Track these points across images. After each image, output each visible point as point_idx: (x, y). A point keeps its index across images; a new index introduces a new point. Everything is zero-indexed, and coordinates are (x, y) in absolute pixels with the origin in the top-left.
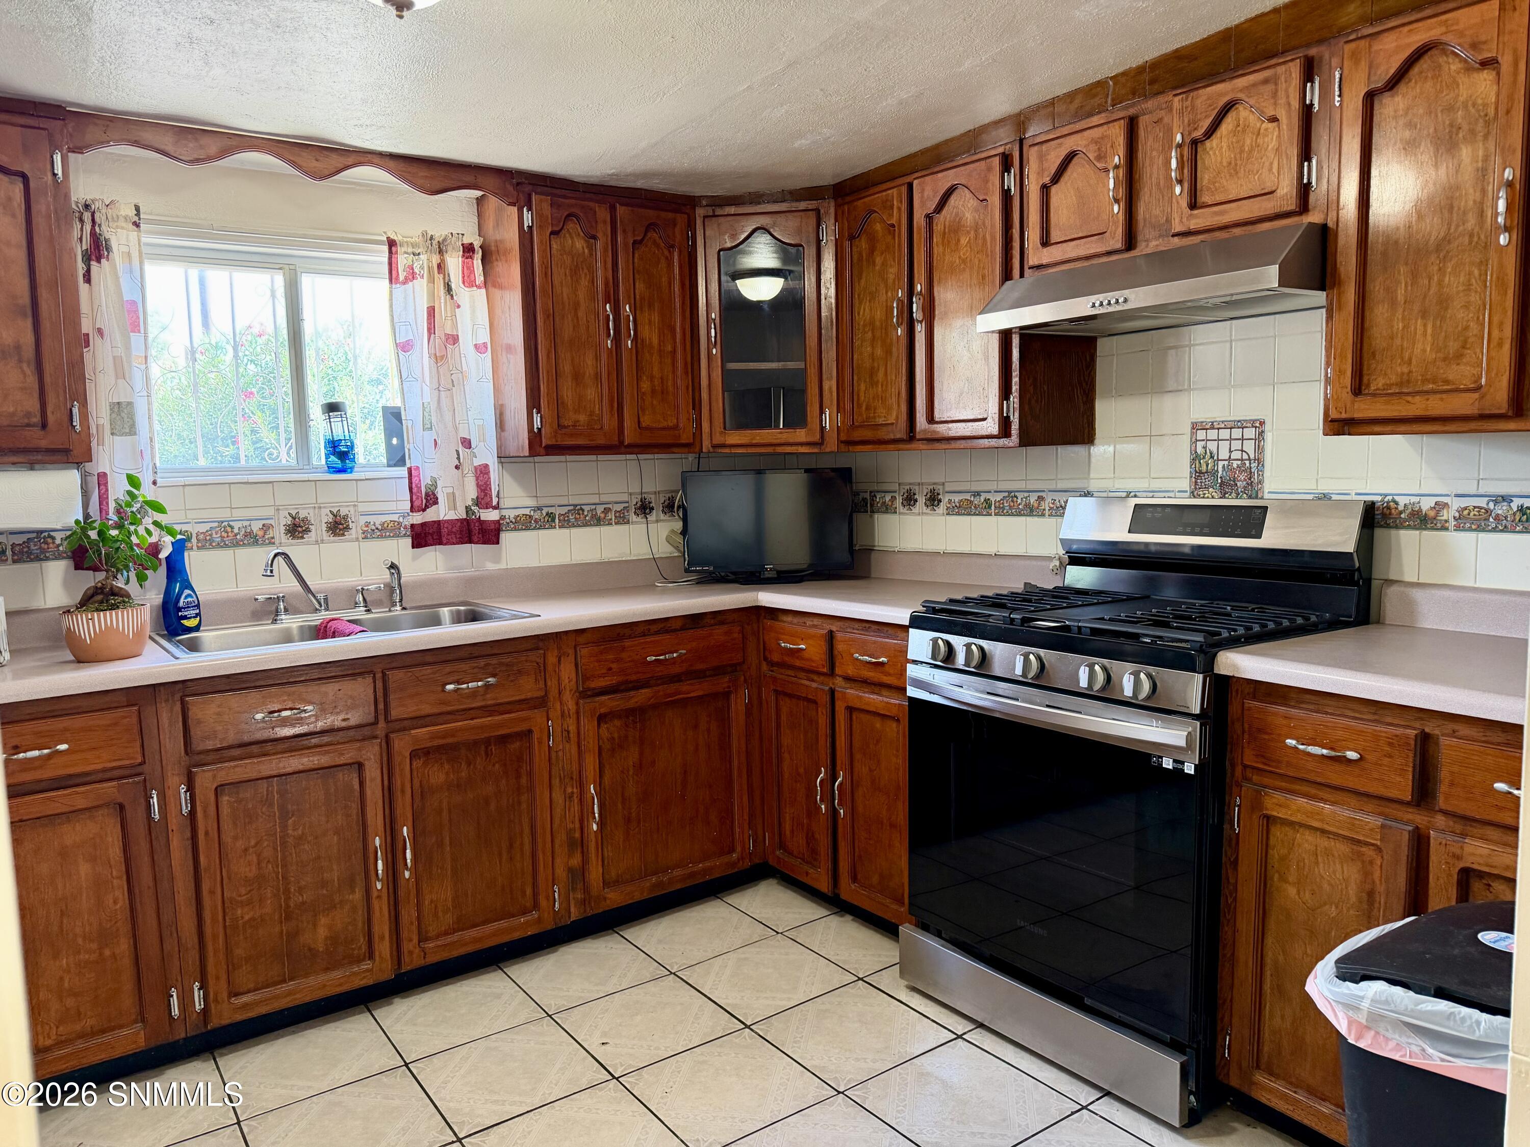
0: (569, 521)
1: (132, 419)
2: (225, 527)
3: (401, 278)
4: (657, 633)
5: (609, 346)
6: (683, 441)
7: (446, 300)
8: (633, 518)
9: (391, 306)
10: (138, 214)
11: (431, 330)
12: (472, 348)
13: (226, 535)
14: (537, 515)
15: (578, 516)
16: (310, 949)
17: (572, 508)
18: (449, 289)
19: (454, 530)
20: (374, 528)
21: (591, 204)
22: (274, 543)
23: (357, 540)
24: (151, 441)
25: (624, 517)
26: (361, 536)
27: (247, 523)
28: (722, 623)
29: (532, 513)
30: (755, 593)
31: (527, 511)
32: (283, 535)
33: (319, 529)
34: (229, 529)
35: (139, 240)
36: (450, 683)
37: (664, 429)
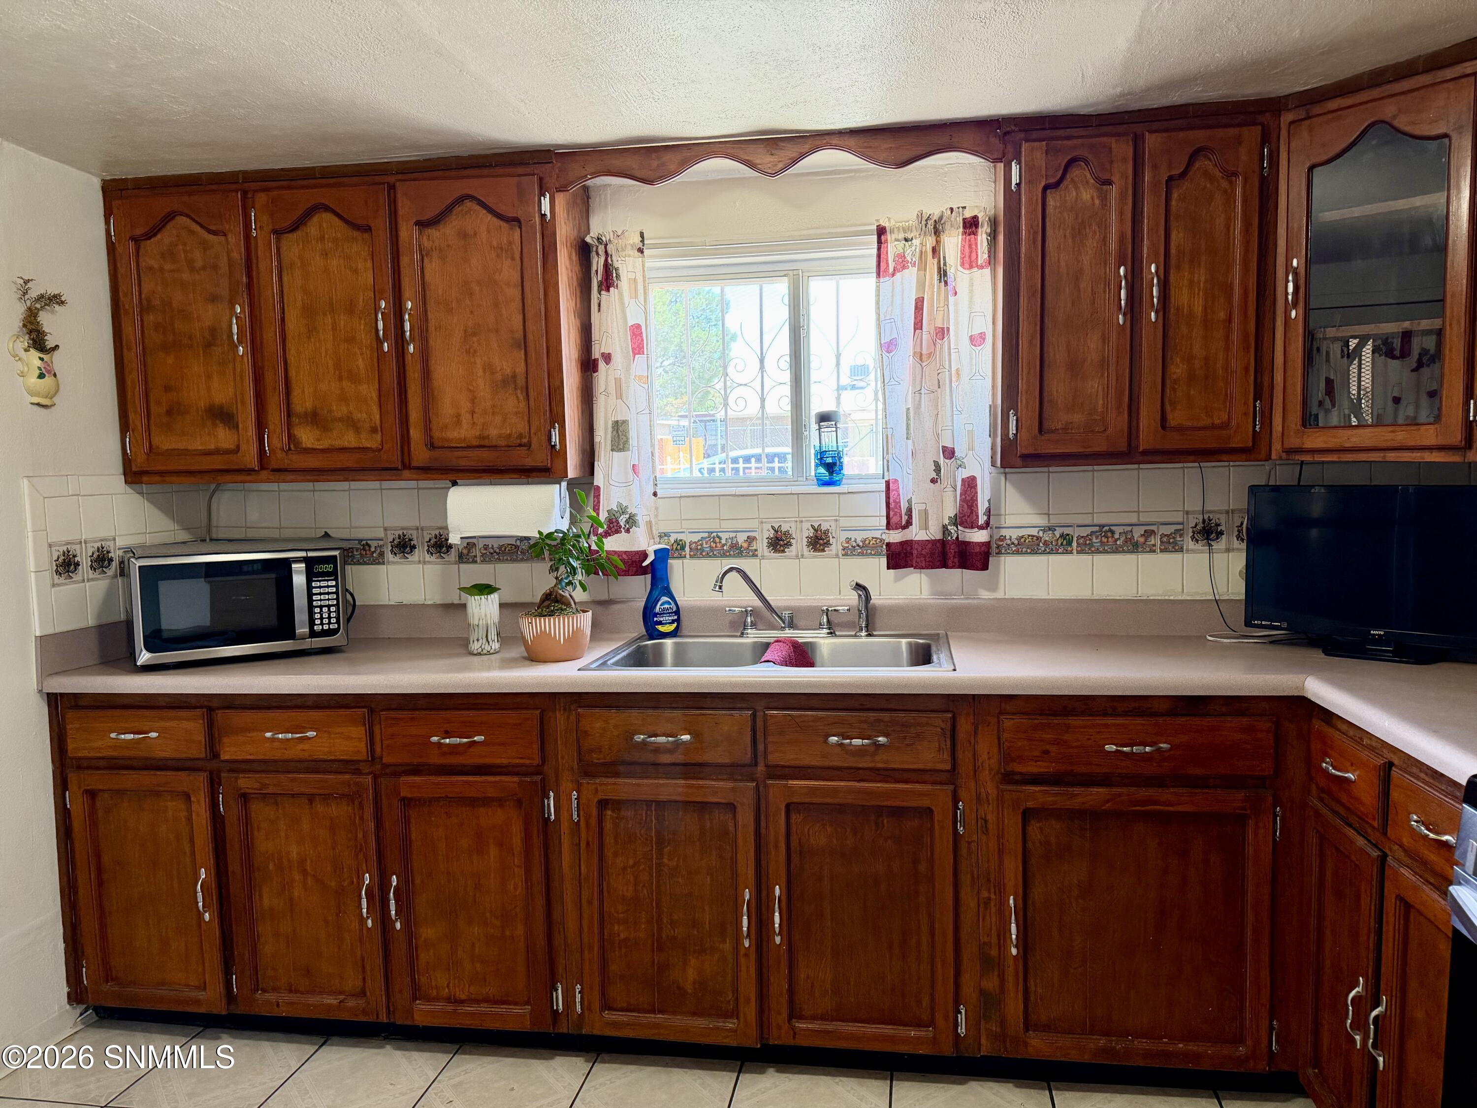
0: (1091, 545)
1: (625, 436)
2: (714, 537)
3: (891, 270)
4: (1125, 714)
5: (1121, 322)
6: (1236, 443)
7: (939, 288)
8: (1189, 544)
9: (878, 303)
10: (643, 241)
11: (918, 325)
12: (967, 341)
13: (714, 545)
14: (1047, 537)
15: (1105, 540)
16: (679, 988)
17: (1097, 528)
18: (943, 274)
19: (923, 552)
20: (854, 544)
21: (1105, 140)
22: (757, 556)
23: (837, 556)
24: (653, 455)
25: (1175, 543)
26: (840, 552)
27: (734, 535)
28: (1242, 713)
29: (1041, 534)
30: (1301, 677)
31: (1034, 532)
32: (765, 548)
33: (799, 543)
34: (717, 540)
35: (643, 266)
36: (834, 736)
37: (1204, 428)
